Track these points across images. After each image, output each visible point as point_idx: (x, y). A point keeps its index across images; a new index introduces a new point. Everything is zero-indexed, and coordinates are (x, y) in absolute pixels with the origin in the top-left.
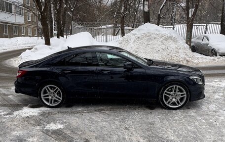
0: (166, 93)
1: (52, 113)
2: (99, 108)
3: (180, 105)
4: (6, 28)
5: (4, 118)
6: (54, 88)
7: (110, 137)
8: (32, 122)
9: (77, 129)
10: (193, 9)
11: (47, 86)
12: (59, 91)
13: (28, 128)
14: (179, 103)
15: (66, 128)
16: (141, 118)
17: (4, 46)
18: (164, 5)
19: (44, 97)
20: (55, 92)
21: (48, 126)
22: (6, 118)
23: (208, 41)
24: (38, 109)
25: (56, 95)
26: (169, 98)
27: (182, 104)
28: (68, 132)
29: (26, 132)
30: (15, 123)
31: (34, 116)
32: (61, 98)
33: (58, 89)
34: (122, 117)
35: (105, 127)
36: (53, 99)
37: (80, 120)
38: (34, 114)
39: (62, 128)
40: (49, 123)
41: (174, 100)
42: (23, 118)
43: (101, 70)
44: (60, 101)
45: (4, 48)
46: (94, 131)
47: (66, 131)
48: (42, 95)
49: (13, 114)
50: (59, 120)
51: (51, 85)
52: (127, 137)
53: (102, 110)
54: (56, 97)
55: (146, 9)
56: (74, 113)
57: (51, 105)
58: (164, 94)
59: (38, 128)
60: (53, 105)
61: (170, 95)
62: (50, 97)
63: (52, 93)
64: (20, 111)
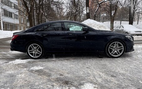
0: (110, 47)
1: (35, 62)
2: (66, 58)
3: (119, 55)
4: (9, 26)
5: (2, 65)
6: (37, 46)
7: (77, 73)
8: (22, 66)
9: (53, 69)
10: (114, 11)
11: (32, 45)
12: (40, 48)
13: (18, 69)
14: (119, 54)
15: (45, 68)
16: (96, 63)
17: (7, 34)
18: (97, 10)
19: (30, 52)
20: (37, 48)
21: (32, 68)
22: (3, 65)
23: (123, 28)
24: (25, 60)
25: (38, 51)
26: (112, 50)
27: (121, 54)
28: (47, 71)
29: (16, 71)
30: (9, 67)
31: (23, 63)
32: (41, 53)
33: (39, 47)
34: (83, 62)
35: (73, 67)
36: (36, 53)
37: (54, 64)
38: (23, 62)
39: (42, 69)
40: (33, 66)
41: (116, 51)
42: (15, 65)
43: (68, 33)
44: (41, 54)
45: (7, 36)
46: (66, 70)
47: (45, 70)
48: (28, 51)
49: (8, 63)
50: (40, 65)
51: (34, 44)
52: (90, 72)
53: (68, 59)
54: (38, 52)
55: (88, 11)
56: (50, 61)
57: (34, 57)
58: (109, 47)
59: (25, 69)
60: (36, 57)
61: (113, 48)
62: (34, 52)
63: (35, 50)
64: (13, 61)
